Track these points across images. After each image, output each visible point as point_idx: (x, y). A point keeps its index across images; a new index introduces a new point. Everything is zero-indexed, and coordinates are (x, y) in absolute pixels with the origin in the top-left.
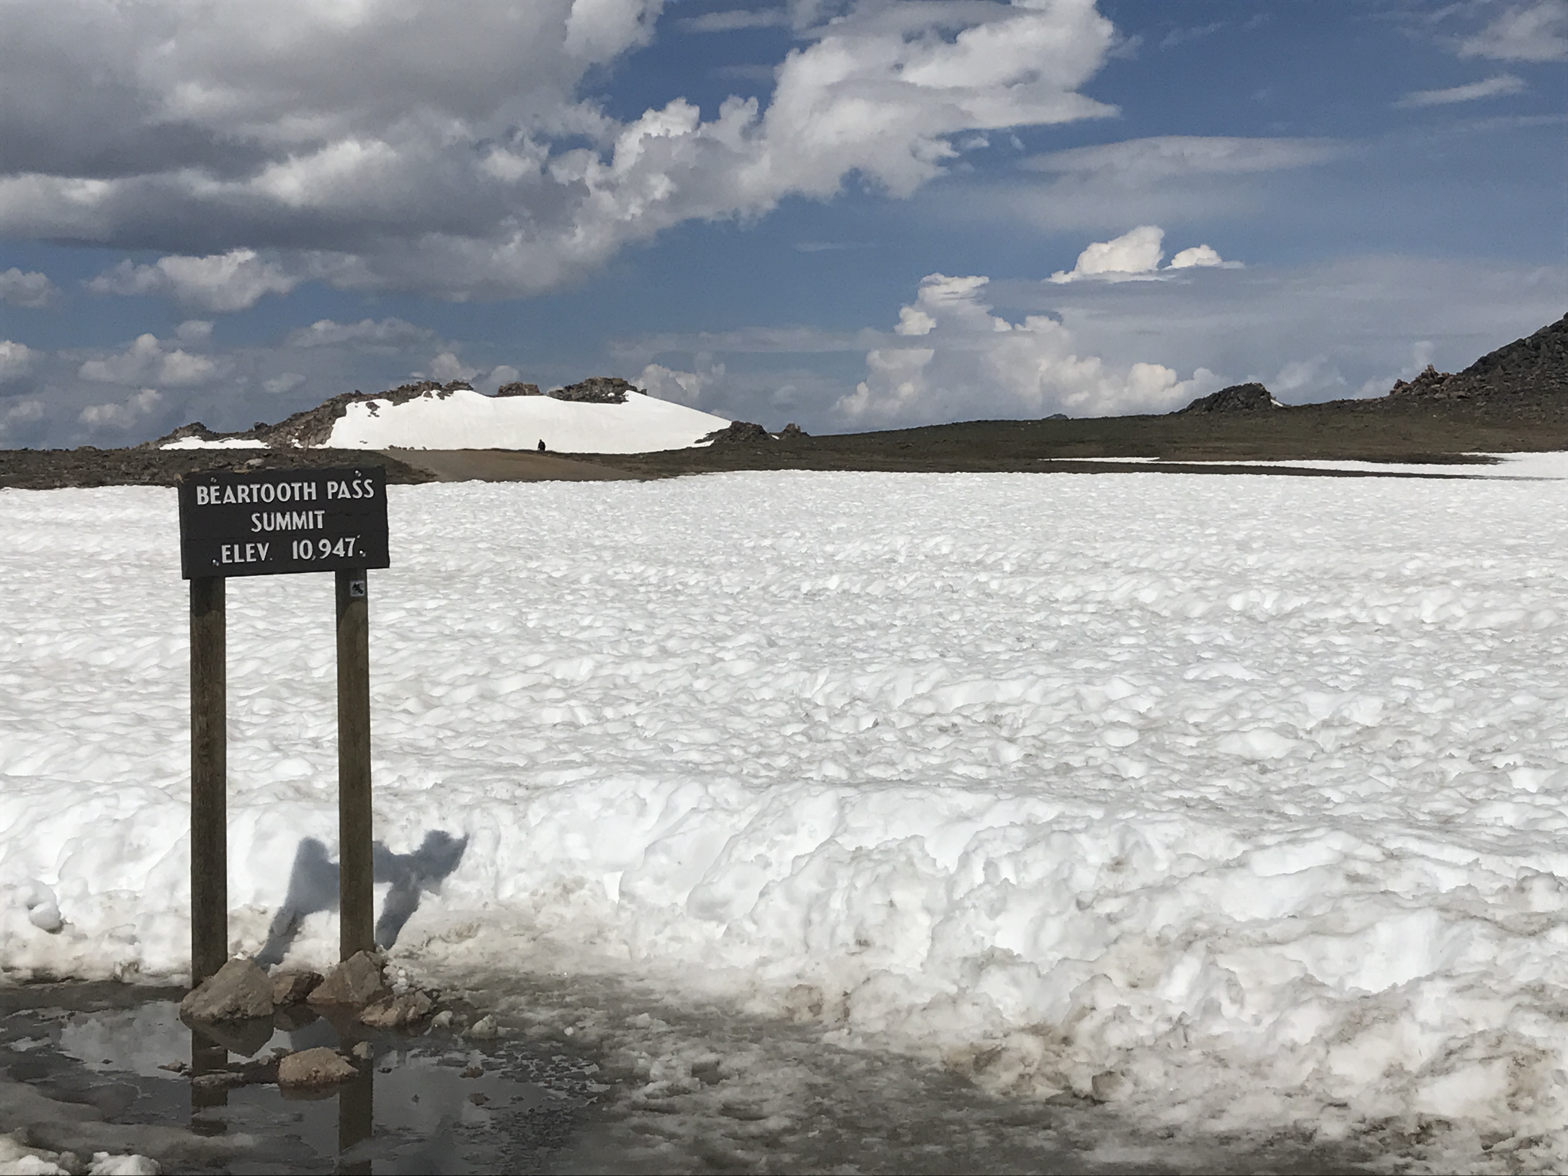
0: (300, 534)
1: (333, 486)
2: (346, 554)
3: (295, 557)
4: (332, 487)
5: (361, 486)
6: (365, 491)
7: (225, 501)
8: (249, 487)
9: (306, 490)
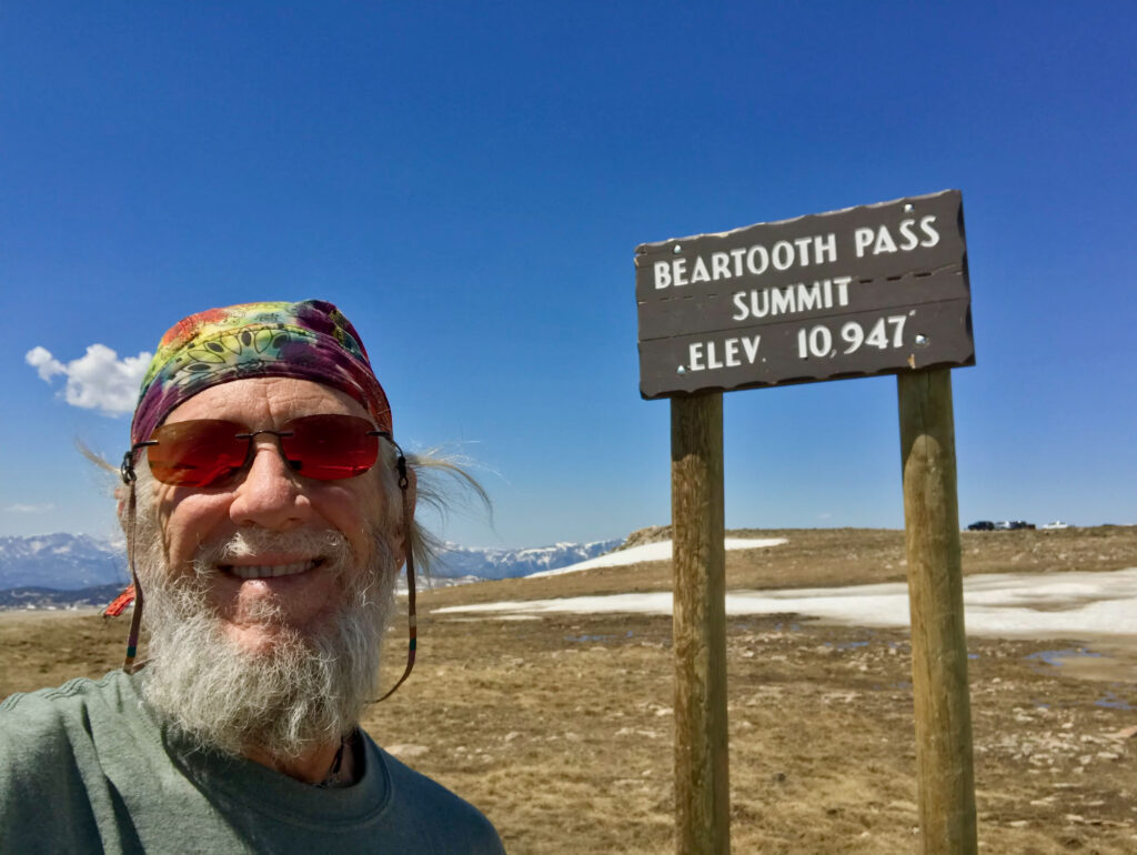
0: (809, 319)
1: (864, 237)
2: (890, 344)
3: (803, 354)
4: (862, 239)
5: (916, 229)
6: (923, 236)
7: (695, 279)
8: (729, 254)
9: (819, 249)
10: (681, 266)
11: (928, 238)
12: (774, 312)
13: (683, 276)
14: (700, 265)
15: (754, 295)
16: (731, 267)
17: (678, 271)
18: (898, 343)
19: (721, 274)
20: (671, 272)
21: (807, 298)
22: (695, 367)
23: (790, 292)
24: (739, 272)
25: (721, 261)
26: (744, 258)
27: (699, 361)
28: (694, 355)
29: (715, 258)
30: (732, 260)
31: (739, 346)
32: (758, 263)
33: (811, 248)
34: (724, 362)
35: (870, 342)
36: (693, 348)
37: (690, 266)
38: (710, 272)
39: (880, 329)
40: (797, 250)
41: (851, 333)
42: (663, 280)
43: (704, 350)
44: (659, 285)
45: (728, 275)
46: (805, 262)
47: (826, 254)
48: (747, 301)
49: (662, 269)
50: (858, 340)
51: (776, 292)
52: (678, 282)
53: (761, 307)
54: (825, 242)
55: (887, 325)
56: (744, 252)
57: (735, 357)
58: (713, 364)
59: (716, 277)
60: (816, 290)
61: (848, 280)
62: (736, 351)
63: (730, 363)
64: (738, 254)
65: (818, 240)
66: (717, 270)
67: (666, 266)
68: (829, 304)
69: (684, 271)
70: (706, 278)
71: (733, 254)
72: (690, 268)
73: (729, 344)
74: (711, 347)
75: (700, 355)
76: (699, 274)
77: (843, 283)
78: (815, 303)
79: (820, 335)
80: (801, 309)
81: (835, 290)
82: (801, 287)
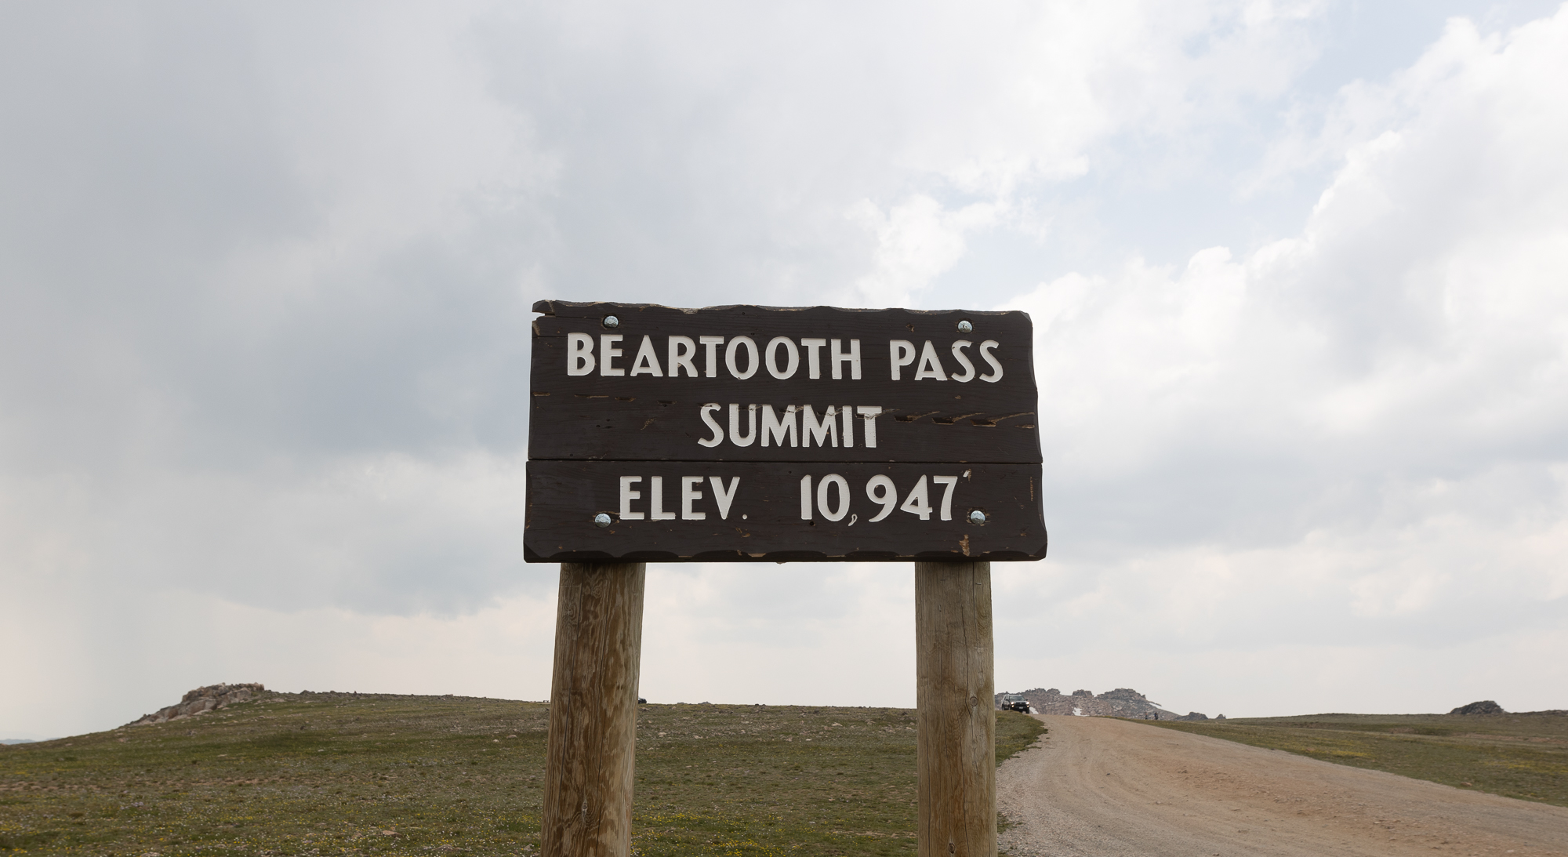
0: (819, 461)
1: (902, 353)
2: (935, 514)
3: (806, 514)
4: (900, 355)
5: (973, 354)
6: (982, 367)
7: (636, 370)
8: (697, 342)
9: (837, 358)
10: (615, 345)
11: (990, 372)
12: (765, 443)
13: (616, 363)
14: (646, 348)
15: (734, 410)
16: (699, 360)
17: (608, 353)
18: (946, 515)
19: (682, 370)
20: (596, 352)
21: (817, 429)
22: (625, 514)
23: (790, 418)
24: (711, 372)
25: (682, 350)
26: (721, 351)
27: (635, 506)
28: (627, 495)
29: (673, 342)
30: (701, 350)
31: (706, 488)
32: (742, 364)
33: (825, 354)
34: (679, 512)
35: (906, 507)
36: (625, 482)
37: (629, 350)
38: (663, 361)
39: (920, 491)
40: (803, 352)
41: (880, 491)
42: (581, 363)
43: (644, 488)
44: (572, 370)
45: (692, 372)
46: (815, 373)
47: (846, 366)
48: (722, 419)
49: (580, 345)
50: (889, 502)
51: (768, 411)
52: (606, 370)
53: (744, 432)
54: (846, 349)
55: (930, 482)
56: (721, 341)
57: (697, 506)
58: (657, 514)
59: (673, 373)
60: (830, 420)
61: (878, 410)
62: (698, 496)
63: (688, 514)
64: (711, 343)
65: (836, 345)
66: (674, 361)
67: (588, 342)
68: (849, 442)
69: (618, 353)
70: (655, 370)
71: (703, 340)
73: (687, 482)
74: (657, 483)
75: (637, 495)
76: (645, 363)
77: (870, 412)
78: (828, 438)
79: (833, 489)
80: (806, 444)
81: (859, 422)
82: (808, 411)
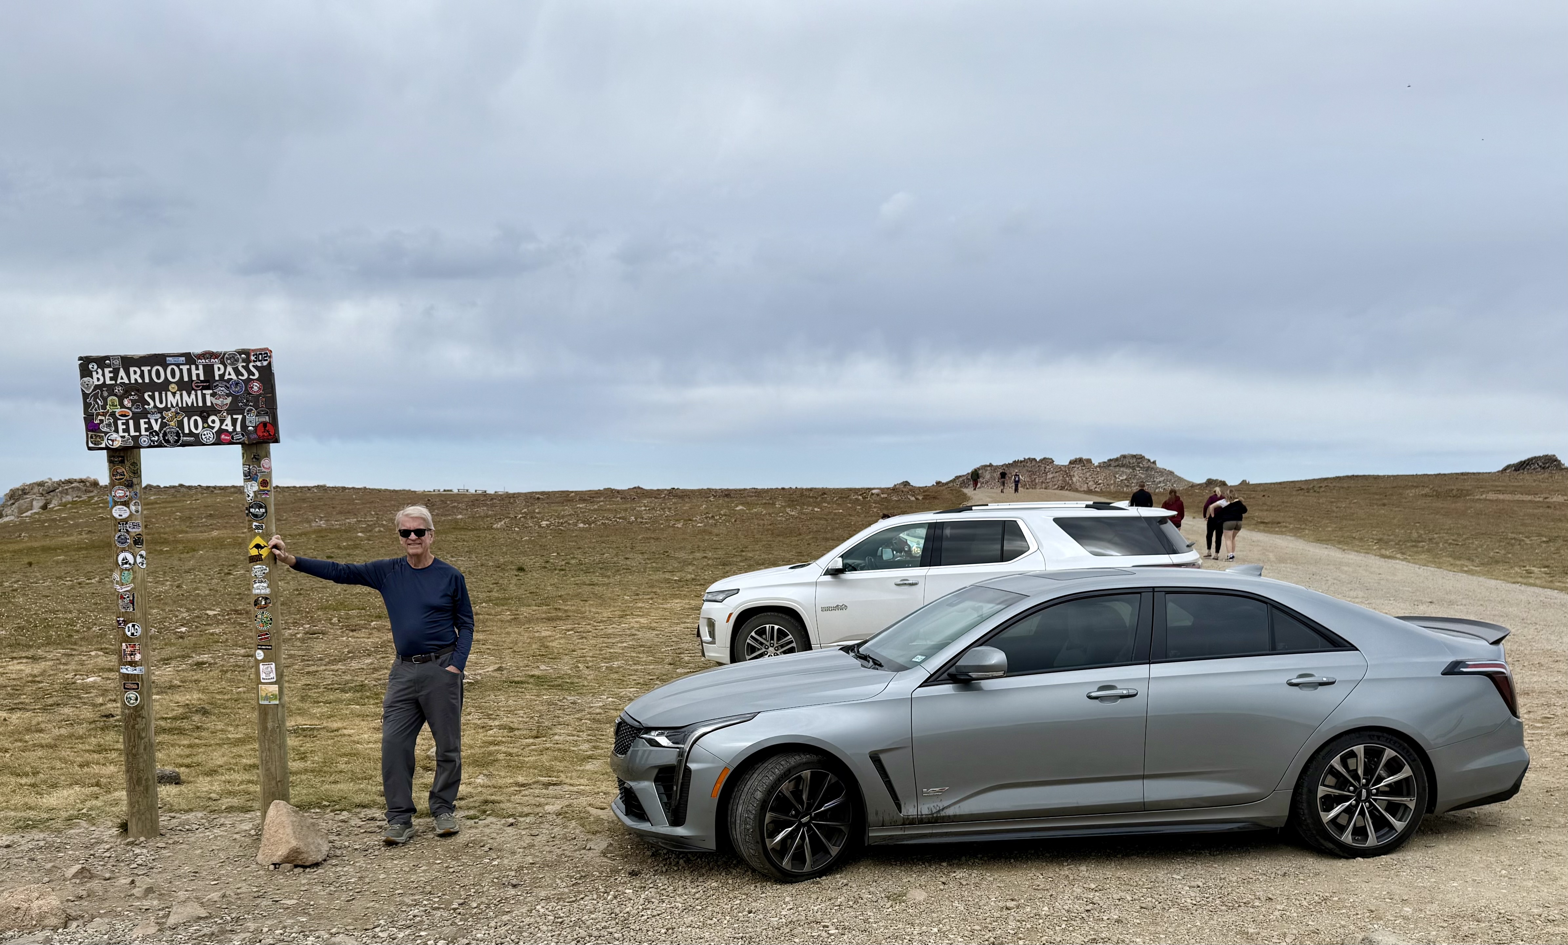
0: (190, 410)
2: (234, 430)
3: (187, 432)
4: (218, 369)
8: (140, 369)
9: (194, 372)
10: (110, 372)
11: (254, 375)
12: (169, 405)
13: (111, 379)
14: (122, 373)
15: (157, 394)
16: (142, 376)
17: (108, 375)
18: (238, 429)
19: (136, 380)
20: (103, 375)
22: (121, 434)
23: (178, 395)
24: (147, 380)
25: (135, 372)
26: (150, 372)
27: (124, 431)
28: (121, 427)
29: (132, 369)
30: (142, 372)
32: (158, 377)
33: (189, 371)
34: (140, 432)
35: (224, 427)
36: (120, 422)
38: (129, 379)
39: (229, 420)
40: (181, 371)
41: (213, 422)
42: (98, 379)
44: (96, 382)
45: (140, 381)
46: (186, 379)
47: (198, 375)
48: (152, 397)
49: (97, 372)
50: (217, 425)
51: (169, 393)
52: (108, 382)
53: (161, 402)
54: (197, 369)
55: (232, 418)
56: (149, 368)
57: (146, 430)
58: (133, 433)
59: (133, 381)
60: (193, 396)
61: (211, 391)
62: (147, 426)
63: (144, 433)
64: (146, 369)
65: (193, 367)
66: (133, 377)
67: (100, 370)
68: (200, 404)
69: (112, 375)
71: (143, 368)
72: (116, 372)
73: (142, 421)
74: (131, 422)
76: (122, 378)
77: (208, 392)
78: (193, 403)
79: (196, 421)
80: (184, 405)
81: (204, 396)
82: (184, 393)
